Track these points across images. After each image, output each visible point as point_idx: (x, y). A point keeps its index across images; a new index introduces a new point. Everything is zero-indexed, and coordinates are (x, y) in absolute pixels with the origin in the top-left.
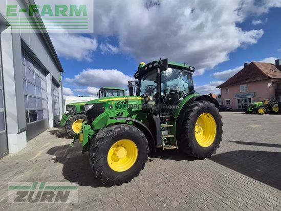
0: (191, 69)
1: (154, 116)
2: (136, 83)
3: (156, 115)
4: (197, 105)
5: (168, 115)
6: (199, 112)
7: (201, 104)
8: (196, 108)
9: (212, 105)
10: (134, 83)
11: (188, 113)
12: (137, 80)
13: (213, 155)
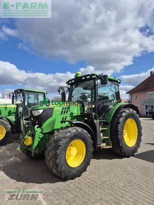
0: (119, 81)
1: (95, 120)
2: (69, 89)
3: (96, 120)
4: (125, 112)
5: (102, 119)
6: (126, 118)
7: (127, 111)
8: (124, 114)
9: (135, 112)
10: (66, 89)
11: (119, 118)
12: (69, 86)
13: (136, 154)
